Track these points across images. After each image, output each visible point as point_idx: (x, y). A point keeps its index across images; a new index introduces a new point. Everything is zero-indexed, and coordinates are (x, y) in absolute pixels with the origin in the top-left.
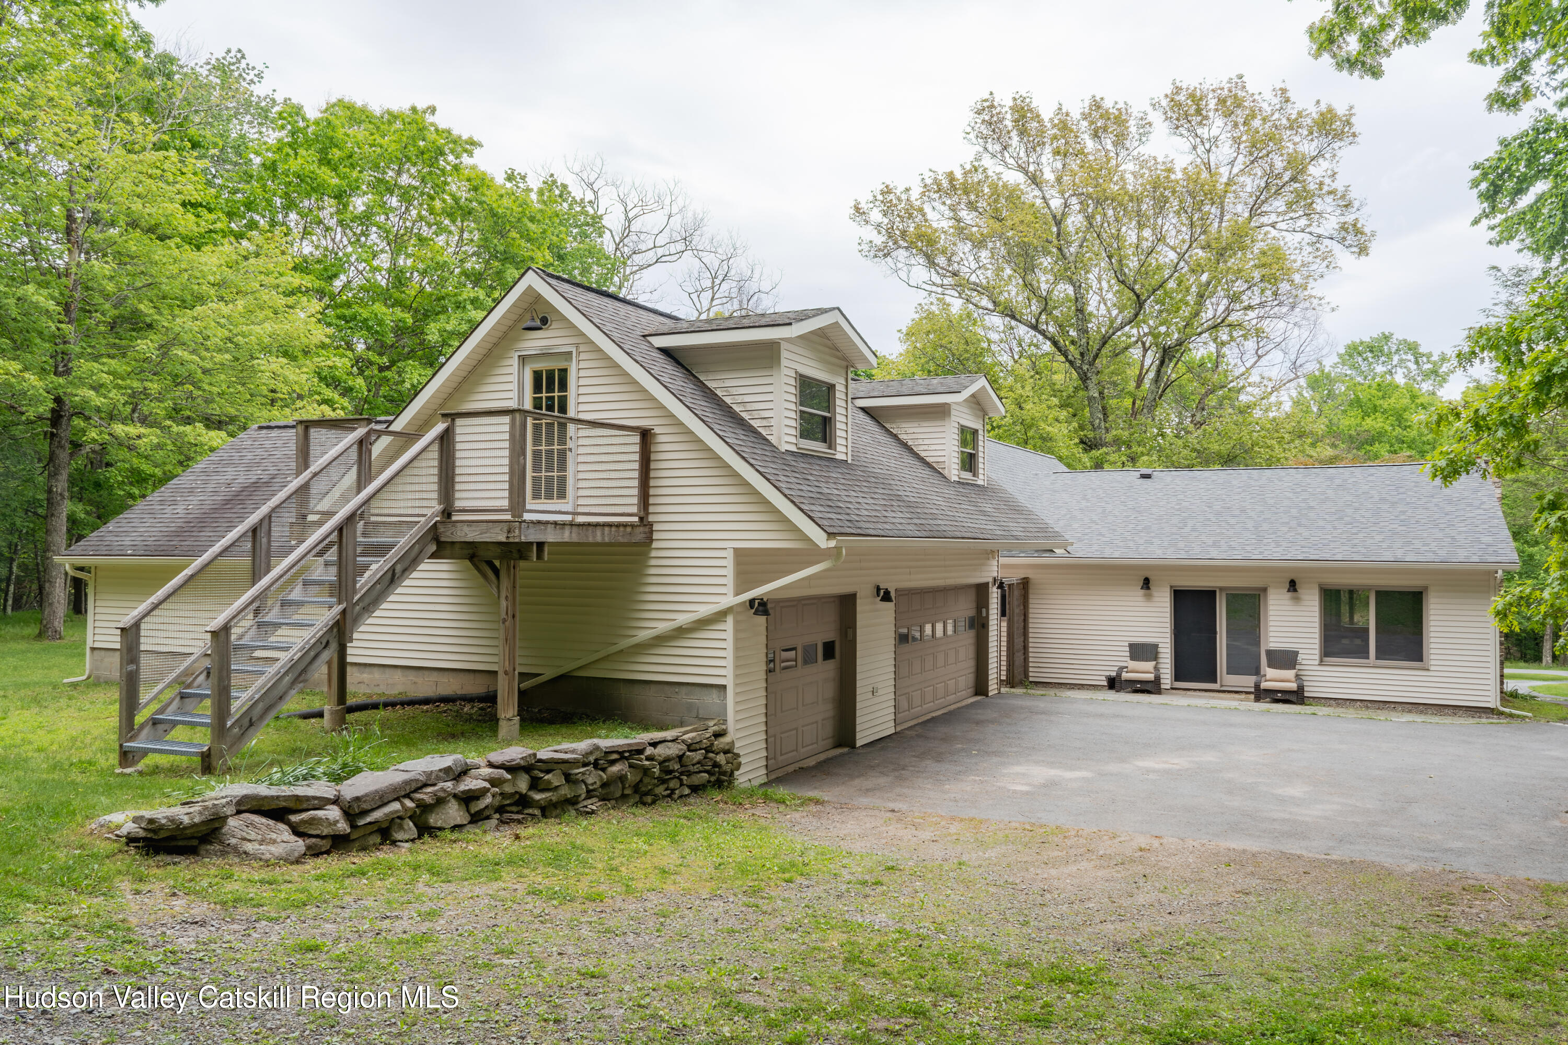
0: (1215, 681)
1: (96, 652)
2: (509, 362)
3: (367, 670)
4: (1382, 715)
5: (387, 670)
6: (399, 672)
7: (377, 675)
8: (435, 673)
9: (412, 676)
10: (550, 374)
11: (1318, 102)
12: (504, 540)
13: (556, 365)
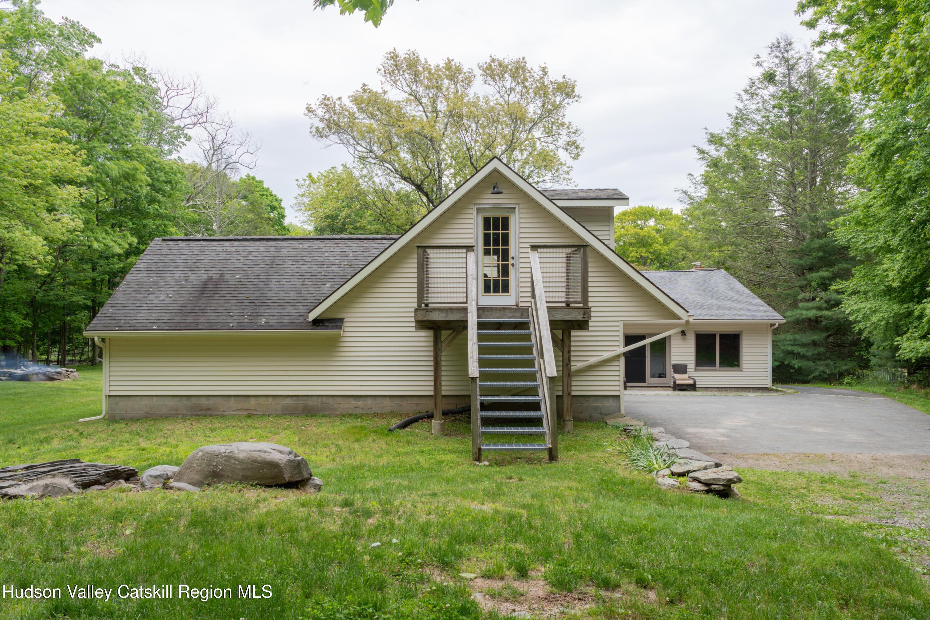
0: (645, 382)
1: (111, 398)
2: (471, 211)
3: (362, 399)
4: (744, 394)
5: (378, 399)
6: (388, 400)
7: (370, 402)
8: (416, 399)
9: (398, 401)
10: (496, 219)
11: (564, 77)
12: (581, 319)
13: (500, 214)
